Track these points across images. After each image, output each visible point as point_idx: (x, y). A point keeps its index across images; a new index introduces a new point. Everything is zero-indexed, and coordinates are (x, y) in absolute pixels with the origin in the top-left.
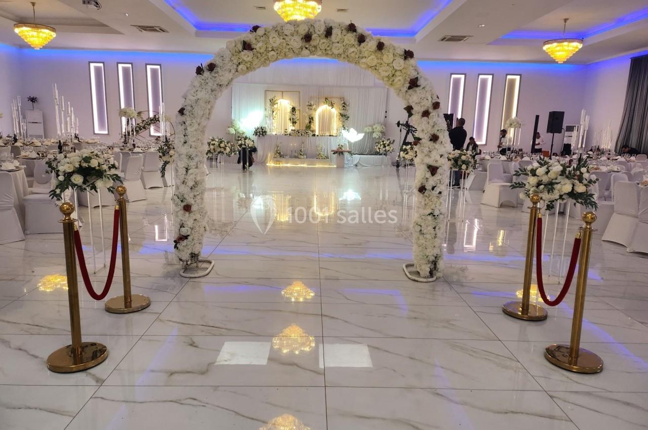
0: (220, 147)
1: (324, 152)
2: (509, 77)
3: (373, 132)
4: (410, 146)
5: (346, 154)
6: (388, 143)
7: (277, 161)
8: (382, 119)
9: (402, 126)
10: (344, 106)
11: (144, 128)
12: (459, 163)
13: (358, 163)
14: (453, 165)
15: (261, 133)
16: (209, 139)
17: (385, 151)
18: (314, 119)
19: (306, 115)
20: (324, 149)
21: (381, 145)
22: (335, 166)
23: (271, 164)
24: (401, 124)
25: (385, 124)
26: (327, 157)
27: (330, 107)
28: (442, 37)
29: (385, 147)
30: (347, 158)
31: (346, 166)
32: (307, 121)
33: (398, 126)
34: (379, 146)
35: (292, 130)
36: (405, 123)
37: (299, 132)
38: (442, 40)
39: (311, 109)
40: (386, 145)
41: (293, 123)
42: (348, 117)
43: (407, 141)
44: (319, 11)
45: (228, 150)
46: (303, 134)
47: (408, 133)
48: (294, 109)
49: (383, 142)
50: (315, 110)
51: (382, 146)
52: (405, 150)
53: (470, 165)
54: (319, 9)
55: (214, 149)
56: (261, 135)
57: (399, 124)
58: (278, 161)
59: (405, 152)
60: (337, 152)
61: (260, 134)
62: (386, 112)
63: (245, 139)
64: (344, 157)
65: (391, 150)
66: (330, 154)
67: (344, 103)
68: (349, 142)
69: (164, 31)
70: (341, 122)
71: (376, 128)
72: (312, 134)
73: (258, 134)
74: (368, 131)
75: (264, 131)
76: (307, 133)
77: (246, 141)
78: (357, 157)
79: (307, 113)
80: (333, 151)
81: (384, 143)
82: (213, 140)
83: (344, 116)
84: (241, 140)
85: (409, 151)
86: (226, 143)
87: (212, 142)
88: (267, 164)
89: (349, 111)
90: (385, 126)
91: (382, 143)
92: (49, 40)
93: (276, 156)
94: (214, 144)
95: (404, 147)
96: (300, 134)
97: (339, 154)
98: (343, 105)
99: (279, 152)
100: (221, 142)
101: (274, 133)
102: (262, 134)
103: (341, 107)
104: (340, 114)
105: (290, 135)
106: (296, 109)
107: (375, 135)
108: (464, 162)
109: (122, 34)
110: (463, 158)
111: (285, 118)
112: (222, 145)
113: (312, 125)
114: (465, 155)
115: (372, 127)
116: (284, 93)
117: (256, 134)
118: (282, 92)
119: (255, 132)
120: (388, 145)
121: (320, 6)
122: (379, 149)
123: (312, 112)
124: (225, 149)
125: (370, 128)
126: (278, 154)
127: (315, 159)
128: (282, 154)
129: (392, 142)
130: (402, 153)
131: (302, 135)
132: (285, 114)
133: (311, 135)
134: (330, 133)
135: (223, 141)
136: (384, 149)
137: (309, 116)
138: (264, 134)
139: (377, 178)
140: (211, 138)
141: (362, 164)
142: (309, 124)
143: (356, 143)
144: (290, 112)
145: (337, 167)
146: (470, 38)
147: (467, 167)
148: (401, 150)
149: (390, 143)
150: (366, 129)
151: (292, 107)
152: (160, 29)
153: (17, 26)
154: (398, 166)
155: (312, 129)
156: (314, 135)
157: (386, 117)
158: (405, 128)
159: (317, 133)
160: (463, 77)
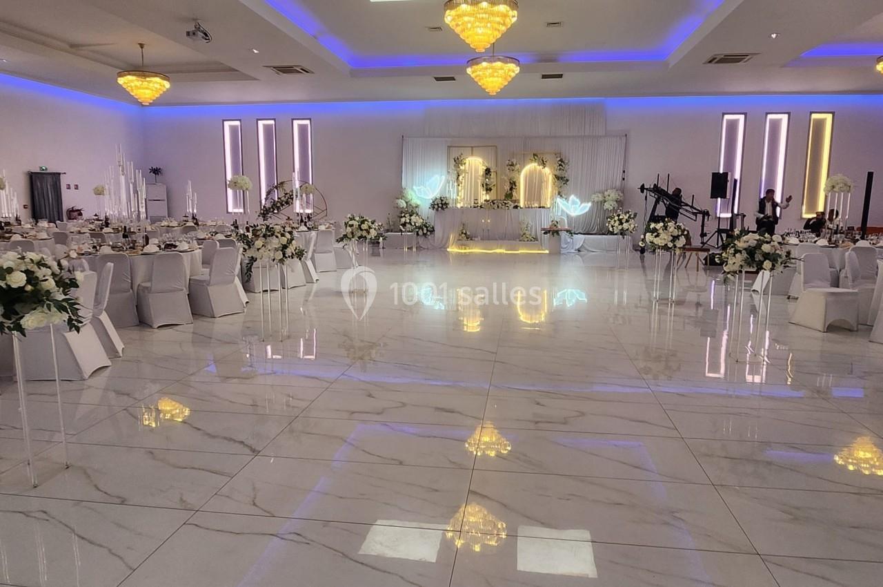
0: (362, 230)
1: (531, 231)
2: (814, 116)
3: (605, 201)
4: (662, 224)
5: (563, 234)
6: (626, 217)
7: (462, 245)
8: (618, 183)
9: (648, 192)
10: (560, 165)
11: (287, 203)
12: (758, 257)
13: (581, 247)
14: (745, 260)
15: (440, 205)
16: (346, 217)
17: (622, 229)
18: (517, 184)
19: (506, 178)
20: (531, 228)
21: (615, 221)
22: (547, 252)
23: (453, 249)
24: (647, 189)
25: (622, 190)
26: (536, 239)
27: (541, 167)
28: (709, 56)
29: (621, 223)
30: (565, 240)
31: (563, 251)
32: (507, 187)
33: (642, 192)
34: (612, 223)
35: (485, 201)
36: (652, 187)
37: (494, 204)
38: (710, 62)
39: (513, 170)
40: (624, 221)
41: (487, 190)
42: (567, 180)
43: (656, 214)
44: (514, 20)
45: (373, 233)
46: (500, 205)
47: (657, 202)
48: (488, 171)
49: (619, 216)
50: (519, 171)
51: (617, 222)
52: (655, 230)
53: (780, 260)
54: (513, 17)
55: (352, 233)
56: (440, 209)
57: (642, 188)
58: (464, 246)
59: (655, 234)
60: (549, 231)
61: (439, 207)
62: (624, 172)
63: (411, 216)
64: (560, 239)
65: (631, 229)
66: (540, 233)
67: (561, 160)
68: (568, 216)
69: (307, 72)
70: (557, 188)
71: (609, 196)
72: (513, 205)
73: (436, 207)
74: (596, 199)
75: (444, 202)
76: (506, 203)
77: (412, 217)
78: (580, 239)
79: (506, 175)
80: (543, 229)
81: (621, 217)
82: (351, 219)
83: (561, 179)
84: (404, 216)
85: (661, 231)
86: (370, 224)
87: (351, 223)
88: (448, 250)
89: (569, 171)
90: (623, 192)
91: (616, 218)
92: (161, 92)
93: (460, 238)
94: (352, 225)
95: (653, 225)
96: (496, 205)
97: (553, 234)
98: (560, 163)
99: (464, 232)
100: (363, 222)
101: (459, 206)
102: (442, 208)
103: (556, 166)
104: (555, 175)
105: (481, 207)
106: (491, 170)
107: (607, 206)
108: (767, 256)
109: (255, 79)
110: (766, 248)
111: (476, 183)
112: (364, 226)
113: (514, 194)
114: (768, 243)
115: (603, 193)
116: (474, 149)
117: (434, 208)
118: (472, 147)
119: (432, 205)
120: (627, 221)
121: (515, 13)
122: (612, 226)
123: (514, 174)
124: (369, 233)
125: (600, 195)
126: (463, 235)
127: (518, 241)
128: (468, 233)
129: (632, 216)
130: (648, 235)
131: (498, 207)
132: (476, 178)
133: (511, 207)
134: (540, 203)
135: (366, 220)
136: (620, 227)
137: (510, 179)
138: (444, 207)
139: (612, 269)
140: (349, 215)
141: (587, 248)
142: (509, 192)
143: (578, 217)
144: (483, 175)
145: (550, 254)
146: (755, 56)
147: (773, 265)
148: (648, 230)
149: (629, 217)
150: (593, 196)
151: (485, 168)
152: (302, 69)
153: (120, 75)
154: (643, 251)
155: (514, 198)
156: (516, 207)
157: (624, 179)
158: (653, 195)
159: (522, 204)
160: (742, 117)
